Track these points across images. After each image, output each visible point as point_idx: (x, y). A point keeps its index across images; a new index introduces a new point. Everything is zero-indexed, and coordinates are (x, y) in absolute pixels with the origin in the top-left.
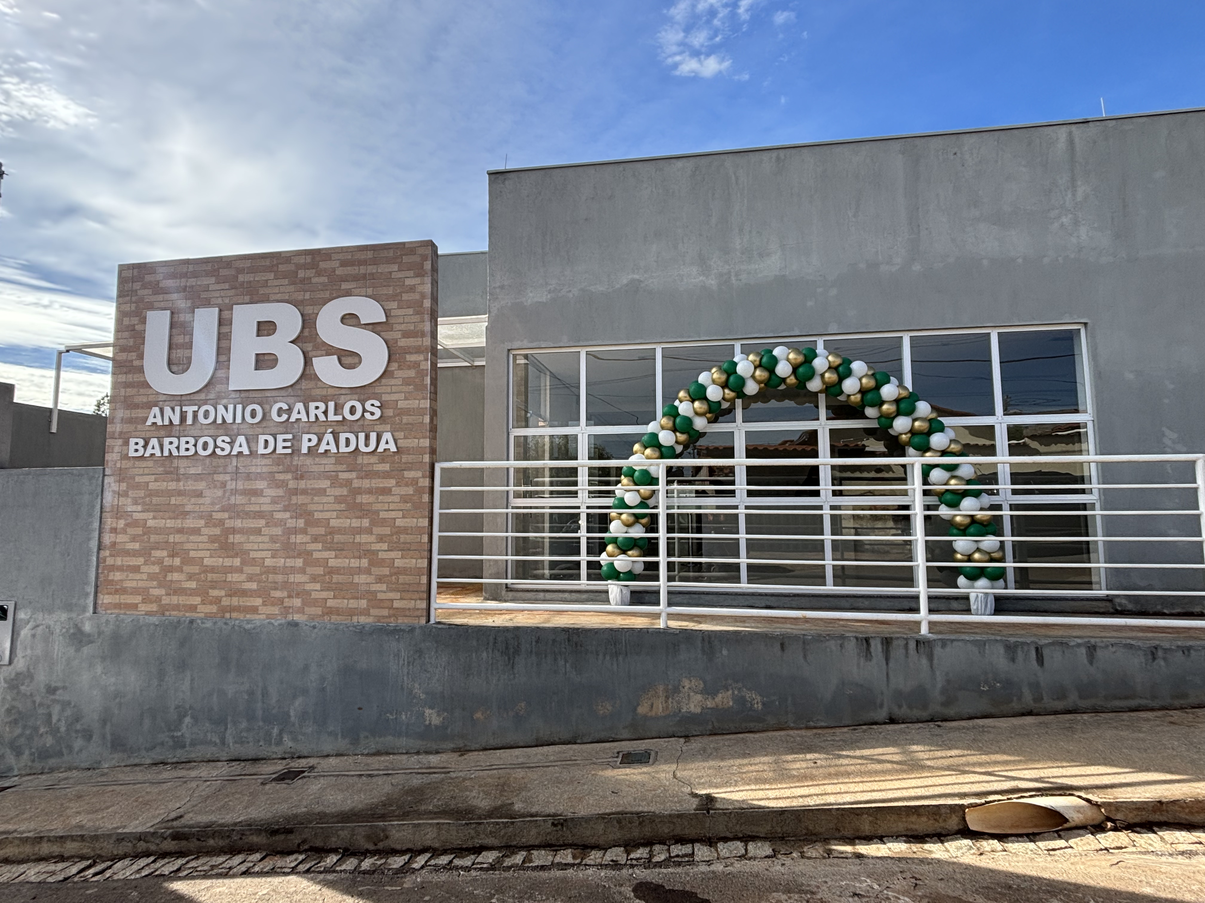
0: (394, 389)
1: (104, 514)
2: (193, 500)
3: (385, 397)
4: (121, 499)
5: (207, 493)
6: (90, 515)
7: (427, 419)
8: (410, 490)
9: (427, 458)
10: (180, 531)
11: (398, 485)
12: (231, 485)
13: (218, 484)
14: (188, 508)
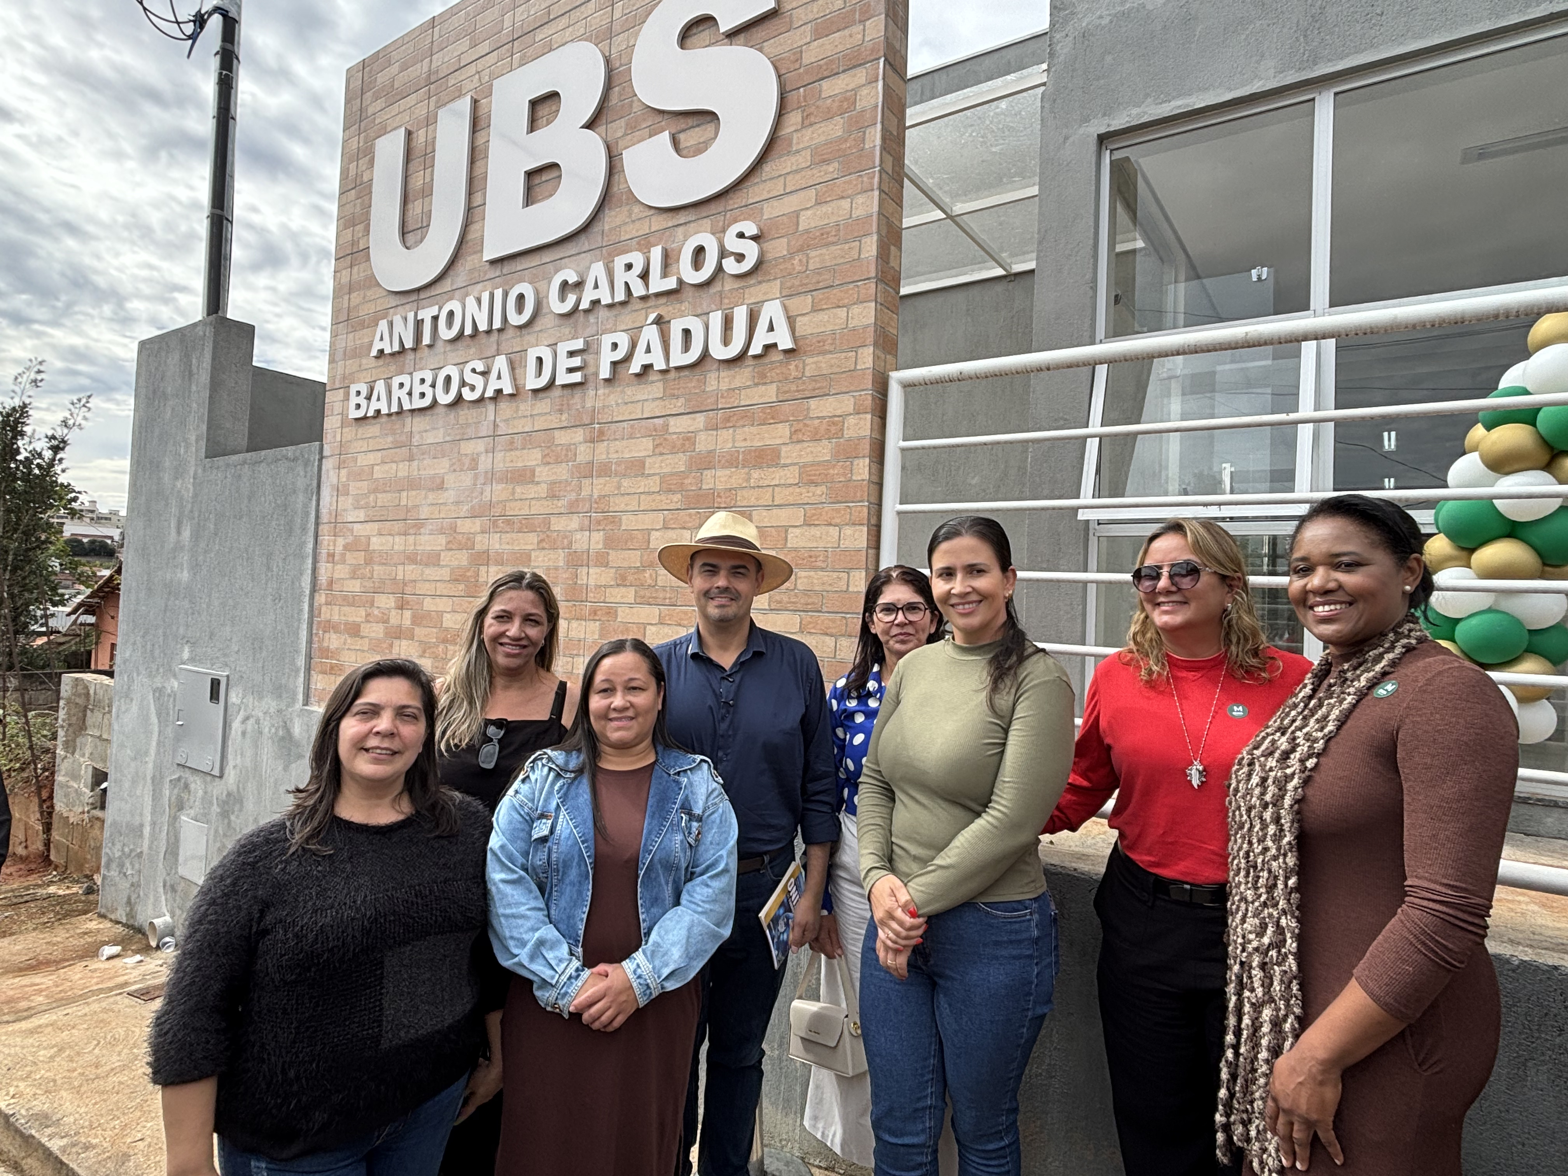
0: (792, 183)
1: (320, 528)
2: (431, 496)
3: (771, 211)
4: (341, 499)
5: (450, 480)
6: (304, 529)
7: (870, 247)
8: (823, 451)
9: (867, 358)
10: (411, 558)
11: (795, 438)
12: (485, 463)
13: (467, 461)
14: (424, 513)
